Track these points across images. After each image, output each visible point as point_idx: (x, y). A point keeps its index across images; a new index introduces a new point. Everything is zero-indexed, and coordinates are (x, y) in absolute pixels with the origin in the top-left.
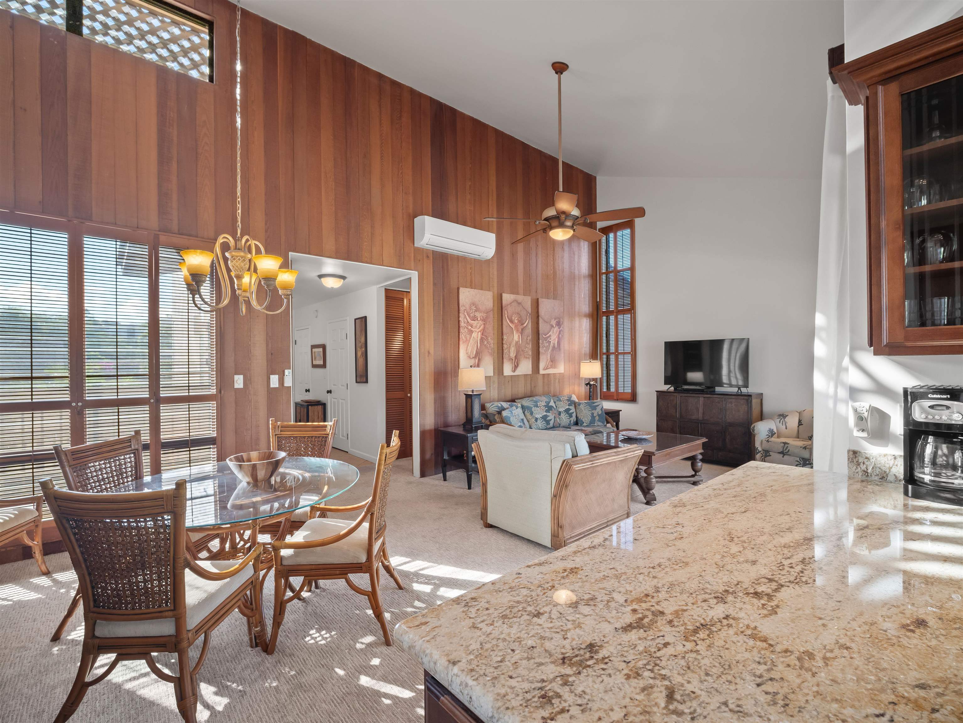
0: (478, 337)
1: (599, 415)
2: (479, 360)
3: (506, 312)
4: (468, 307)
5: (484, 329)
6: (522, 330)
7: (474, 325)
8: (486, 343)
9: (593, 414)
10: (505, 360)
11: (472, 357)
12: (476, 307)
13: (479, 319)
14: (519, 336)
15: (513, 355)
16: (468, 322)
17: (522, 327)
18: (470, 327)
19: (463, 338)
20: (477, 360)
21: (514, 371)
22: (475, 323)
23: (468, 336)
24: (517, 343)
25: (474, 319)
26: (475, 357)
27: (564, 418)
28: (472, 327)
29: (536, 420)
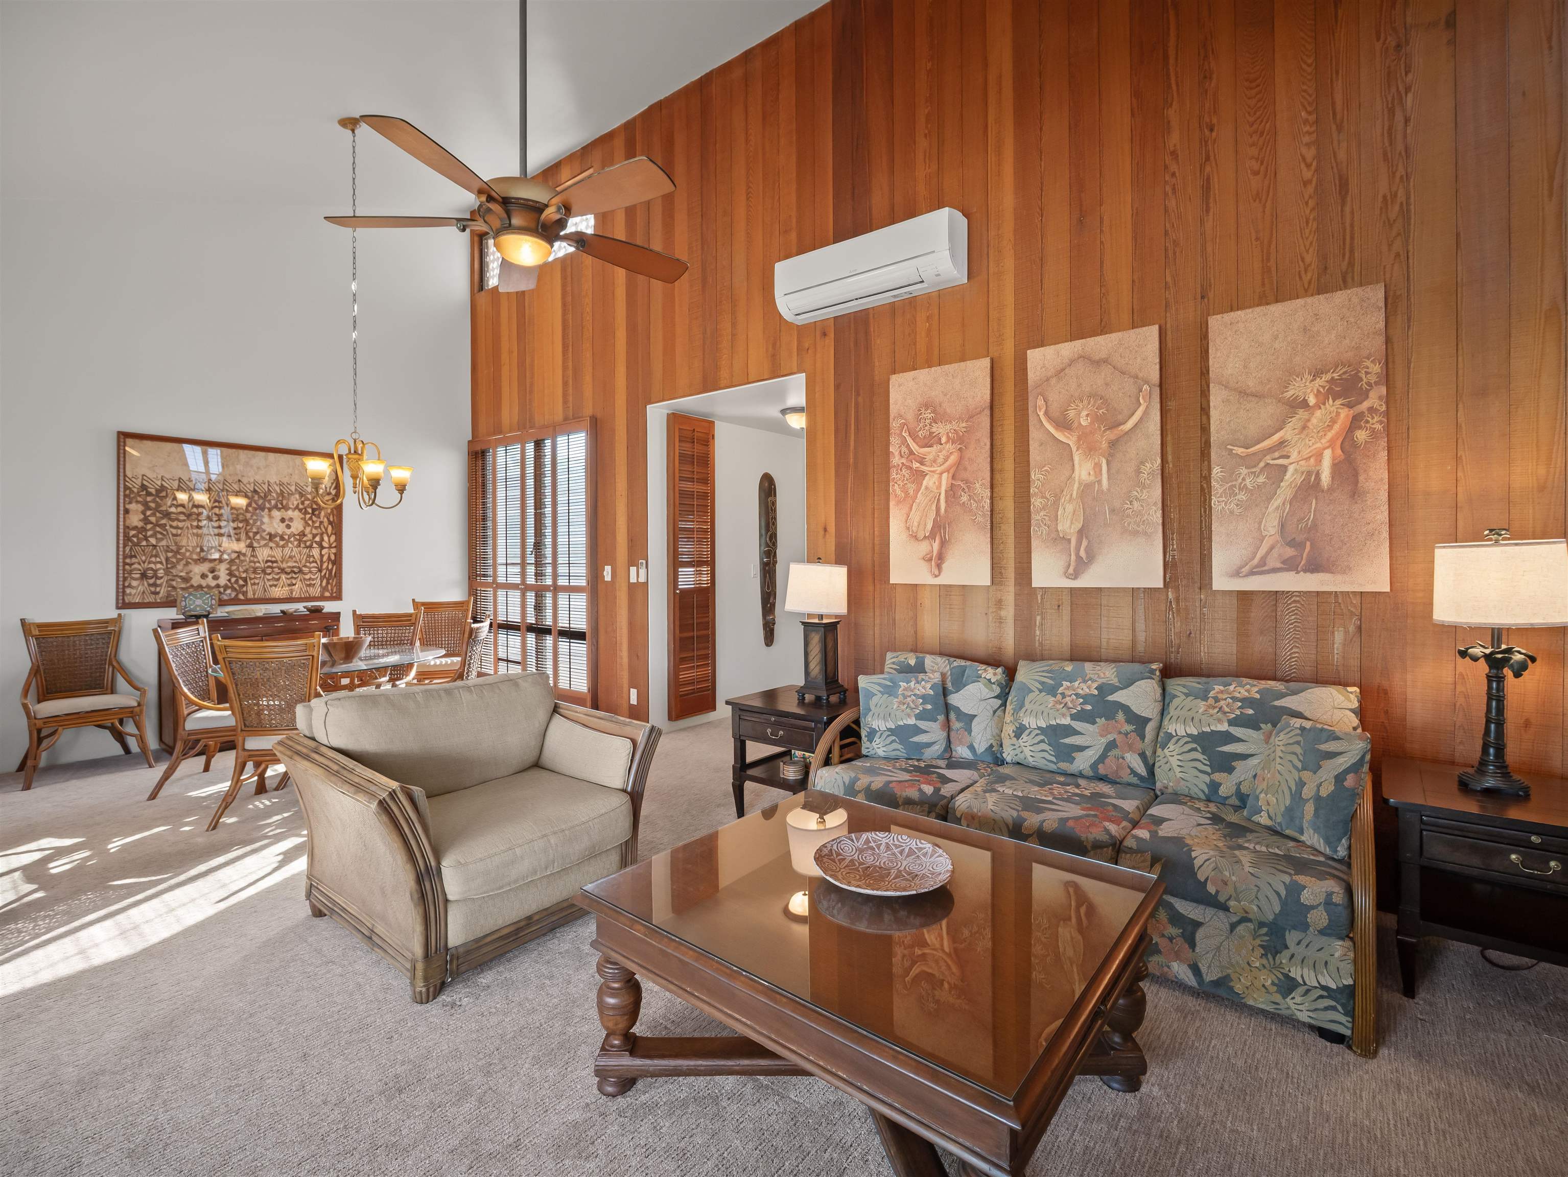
0: (939, 487)
1: (1318, 798)
2: (943, 543)
3: (1040, 402)
4: (910, 416)
5: (959, 463)
6: (1113, 444)
7: (930, 457)
8: (965, 498)
9: (1301, 784)
10: (1035, 543)
11: (921, 535)
12: (934, 412)
13: (944, 440)
14: (1098, 466)
15: (1068, 525)
16: (911, 453)
17: (1112, 435)
18: (916, 465)
19: (898, 492)
20: (936, 546)
21: (1076, 576)
22: (930, 453)
23: (911, 488)
24: (1086, 488)
25: (931, 440)
26: (932, 536)
27: (1174, 762)
28: (922, 463)
29: (1020, 731)
